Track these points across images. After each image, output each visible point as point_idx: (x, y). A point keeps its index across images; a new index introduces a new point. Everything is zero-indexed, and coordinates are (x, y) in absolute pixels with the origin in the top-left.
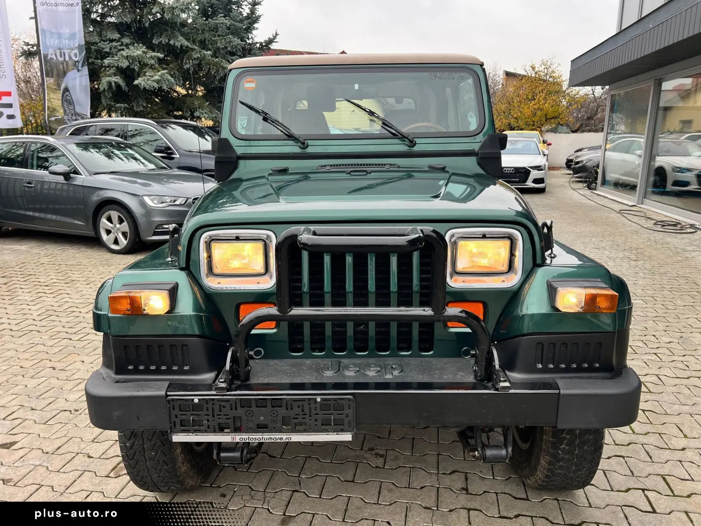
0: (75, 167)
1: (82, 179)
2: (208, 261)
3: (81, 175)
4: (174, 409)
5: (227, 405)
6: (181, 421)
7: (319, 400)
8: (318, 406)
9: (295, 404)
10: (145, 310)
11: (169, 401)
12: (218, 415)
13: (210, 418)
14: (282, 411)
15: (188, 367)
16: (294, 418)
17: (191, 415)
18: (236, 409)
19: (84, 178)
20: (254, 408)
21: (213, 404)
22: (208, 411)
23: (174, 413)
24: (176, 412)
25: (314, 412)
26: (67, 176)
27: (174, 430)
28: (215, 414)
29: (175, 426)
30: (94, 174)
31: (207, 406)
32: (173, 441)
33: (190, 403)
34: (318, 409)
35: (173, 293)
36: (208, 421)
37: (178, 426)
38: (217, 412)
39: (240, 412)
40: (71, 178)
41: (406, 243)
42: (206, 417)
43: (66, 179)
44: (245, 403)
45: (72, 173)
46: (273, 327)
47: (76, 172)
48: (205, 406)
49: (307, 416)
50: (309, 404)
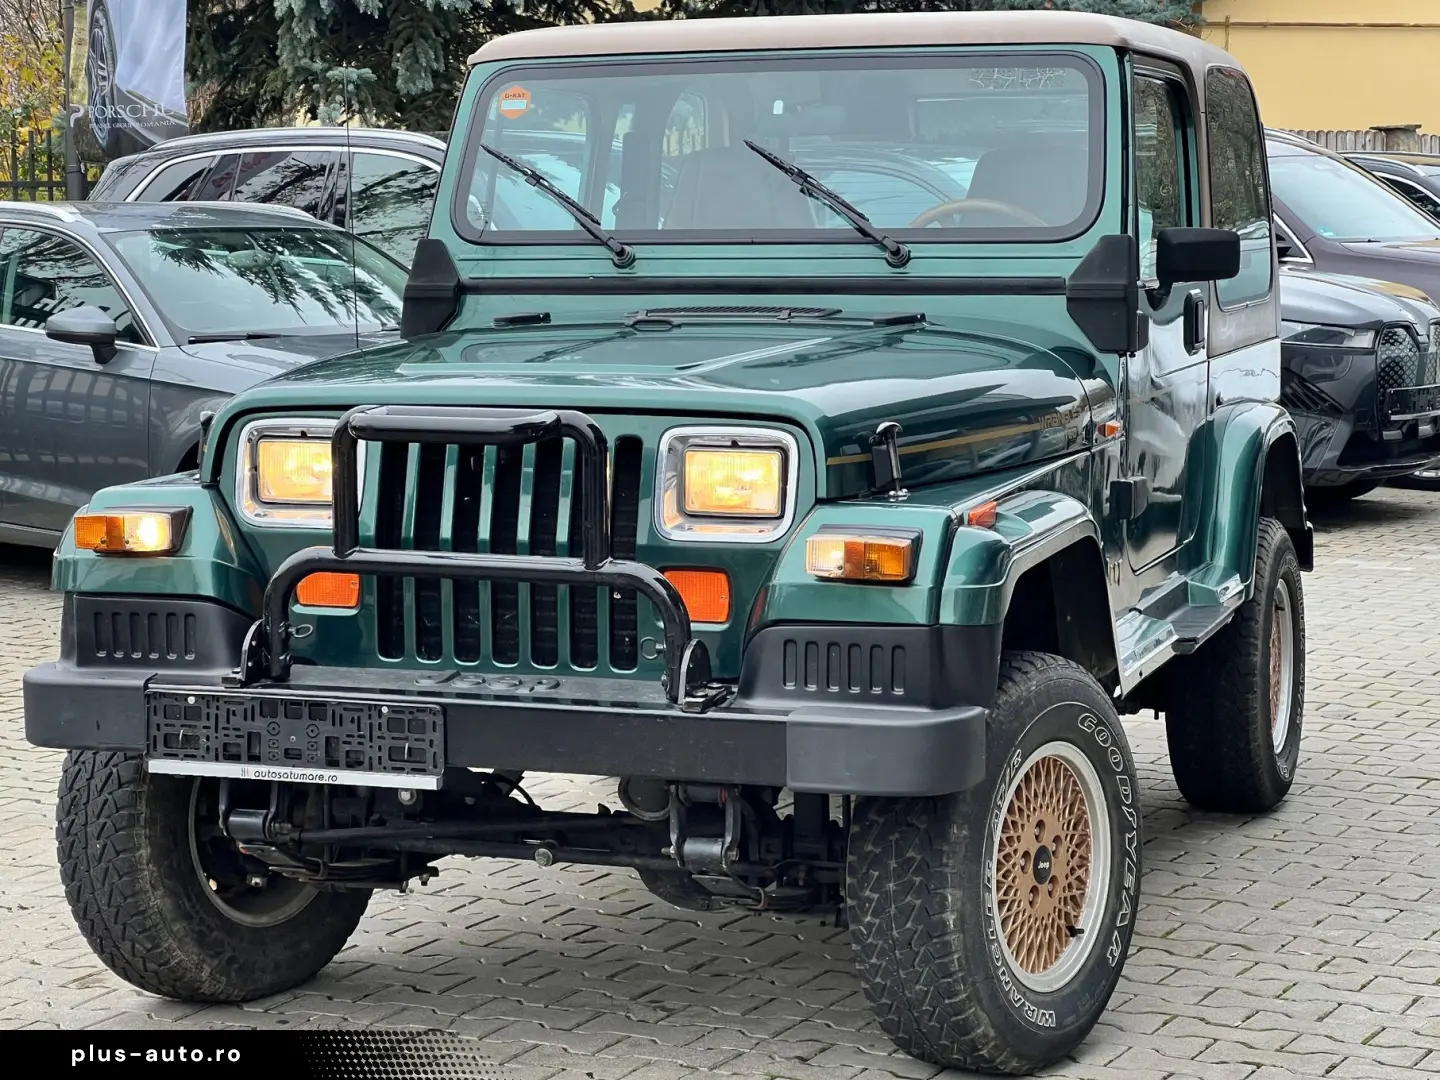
0: (135, 317)
1: (150, 360)
2: (253, 475)
3: (151, 343)
4: (155, 714)
5: (239, 709)
6: (166, 735)
7: (385, 710)
8: (384, 721)
9: (347, 716)
10: (128, 542)
11: (148, 696)
12: (223, 728)
13: (211, 732)
14: (326, 728)
15: (193, 656)
16: (345, 742)
17: (182, 726)
18: (253, 719)
19: (156, 353)
20: (281, 719)
21: (218, 708)
22: (208, 719)
23: (155, 720)
24: (159, 719)
25: (376, 733)
26: (102, 346)
27: (151, 751)
28: (220, 726)
29: (155, 747)
30: (191, 342)
31: (208, 711)
32: (150, 771)
33: (182, 704)
34: (384, 728)
35: (181, 522)
36: (208, 738)
37: (161, 747)
38: (222, 723)
39: (260, 724)
40: (116, 352)
41: (511, 430)
42: (204, 731)
43: (100, 358)
44: (268, 707)
45: (121, 335)
46: (353, 604)
47: (134, 334)
48: (205, 711)
49: (367, 743)
50: (370, 717)
